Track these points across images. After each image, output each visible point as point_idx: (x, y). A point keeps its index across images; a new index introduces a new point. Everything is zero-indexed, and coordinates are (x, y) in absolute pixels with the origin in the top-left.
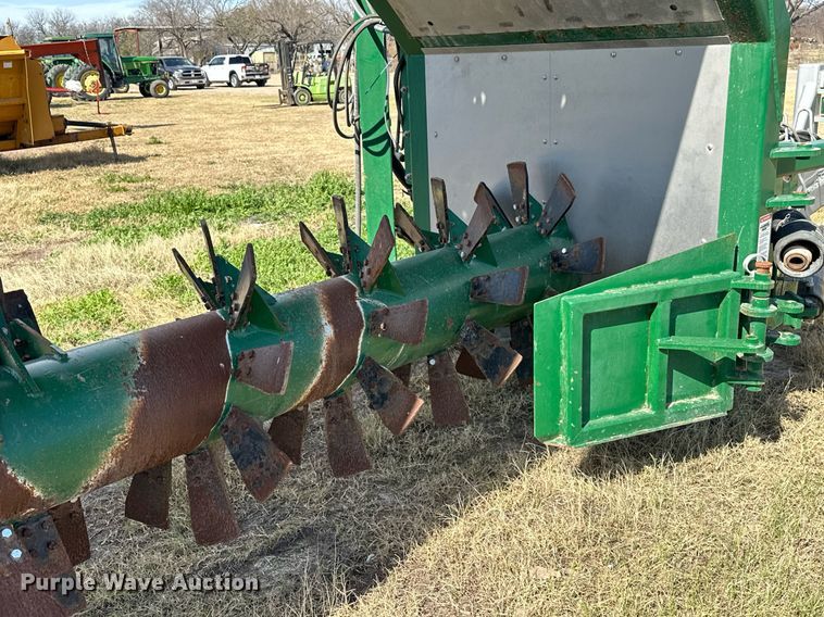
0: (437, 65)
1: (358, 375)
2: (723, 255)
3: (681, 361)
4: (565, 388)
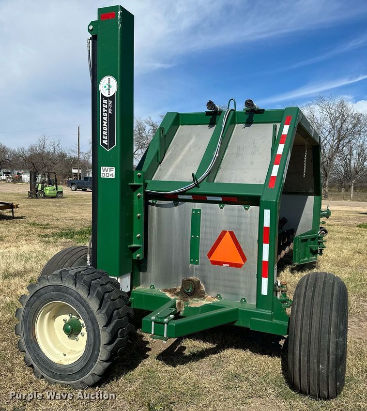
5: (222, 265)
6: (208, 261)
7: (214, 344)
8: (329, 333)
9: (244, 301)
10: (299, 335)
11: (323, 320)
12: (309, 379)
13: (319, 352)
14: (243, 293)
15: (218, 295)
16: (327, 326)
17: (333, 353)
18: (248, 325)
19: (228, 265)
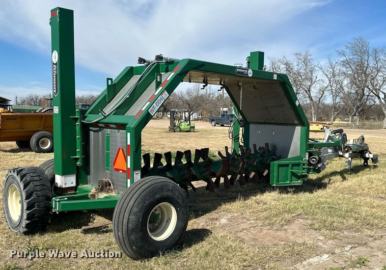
0: (251, 126)
1: (245, 170)
2: (300, 158)
3: (293, 174)
4: (275, 176)
5: (119, 171)
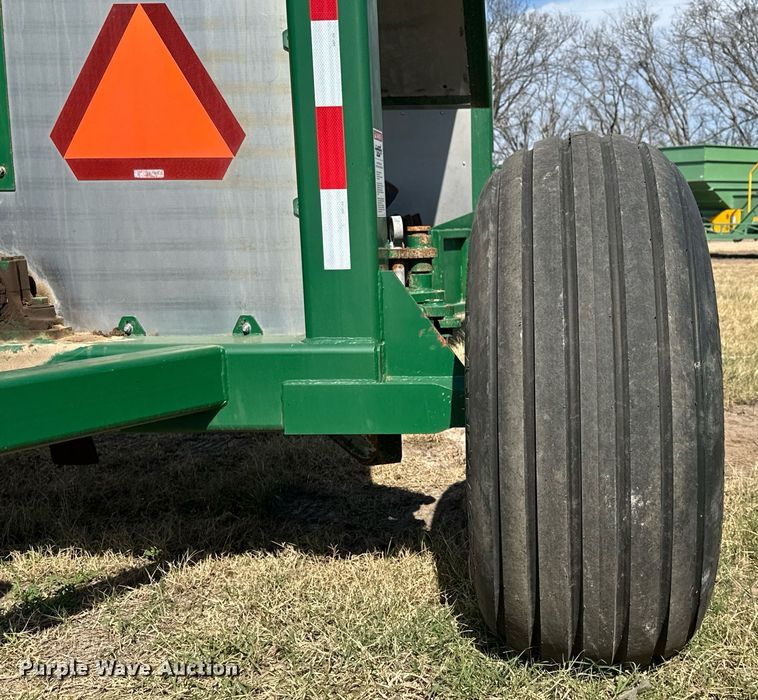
5: (130, 176)
6: (57, 166)
7: (137, 553)
8: (663, 337)
9: (248, 325)
10: (519, 369)
11: (628, 279)
12: (578, 578)
13: (624, 429)
14: (242, 295)
15: (126, 320)
16: (650, 305)
17: (687, 426)
18: (275, 420)
19: (160, 173)
